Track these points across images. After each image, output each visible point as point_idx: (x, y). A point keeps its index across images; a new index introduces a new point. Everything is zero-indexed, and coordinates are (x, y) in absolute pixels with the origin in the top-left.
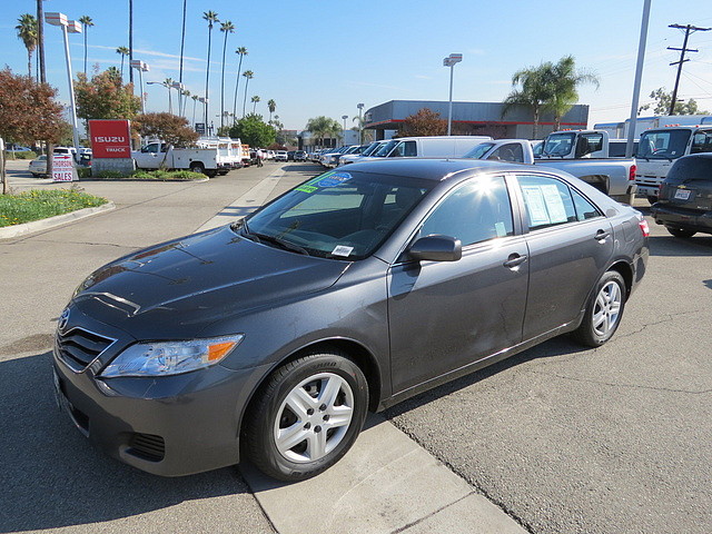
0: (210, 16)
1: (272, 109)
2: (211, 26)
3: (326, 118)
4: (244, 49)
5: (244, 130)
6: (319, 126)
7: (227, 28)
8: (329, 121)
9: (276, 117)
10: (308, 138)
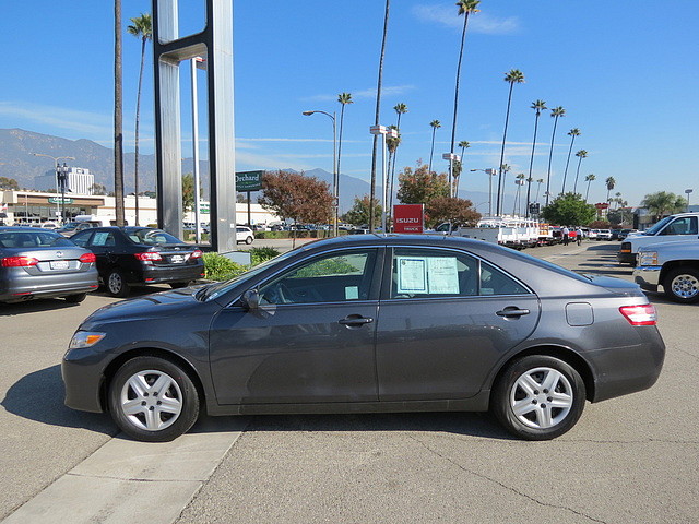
0: (538, 105)
1: (610, 187)
2: (538, 113)
3: (667, 193)
4: (576, 131)
5: (559, 209)
6: (659, 203)
7: (557, 113)
8: (671, 196)
9: (618, 194)
10: (645, 215)
